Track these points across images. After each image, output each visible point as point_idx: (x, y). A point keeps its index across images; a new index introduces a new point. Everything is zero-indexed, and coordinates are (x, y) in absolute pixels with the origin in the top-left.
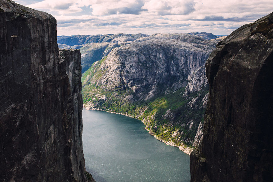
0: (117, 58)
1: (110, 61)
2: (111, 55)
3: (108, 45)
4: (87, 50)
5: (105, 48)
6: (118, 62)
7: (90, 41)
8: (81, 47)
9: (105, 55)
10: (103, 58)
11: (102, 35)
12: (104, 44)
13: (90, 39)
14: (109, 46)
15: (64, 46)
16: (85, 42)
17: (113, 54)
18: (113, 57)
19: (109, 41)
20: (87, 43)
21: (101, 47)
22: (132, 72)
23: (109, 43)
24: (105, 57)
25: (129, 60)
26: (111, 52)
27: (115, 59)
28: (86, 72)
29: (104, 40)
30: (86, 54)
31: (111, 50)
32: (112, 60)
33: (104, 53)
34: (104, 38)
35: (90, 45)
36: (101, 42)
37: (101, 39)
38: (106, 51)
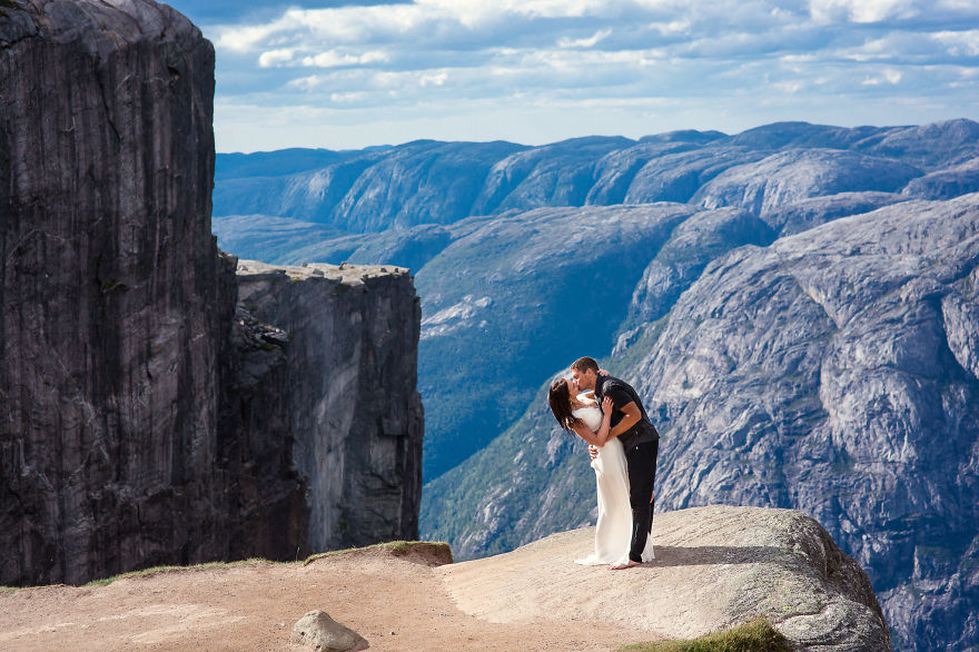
0: (751, 336)
1: (691, 365)
2: (701, 311)
3: (671, 225)
4: (495, 273)
5: (649, 245)
6: (755, 368)
7: (522, 192)
8: (445, 241)
9: (646, 308)
10: (630, 342)
11: (621, 143)
12: (641, 215)
13: (520, 174)
14: (686, 235)
15: (300, 232)
16: (478, 205)
17: (718, 303)
18: (714, 331)
19: (686, 189)
20: (492, 207)
21: (616, 240)
22: (885, 462)
23: (682, 208)
24: (650, 329)
25: (859, 354)
26: (694, 287)
27: (733, 343)
28: (484, 455)
29: (639, 185)
30: (483, 302)
31: (700, 269)
32: (705, 351)
33: (641, 298)
34: (640, 163)
35: (515, 230)
36: (616, 196)
37: (611, 177)
38: (655, 278)
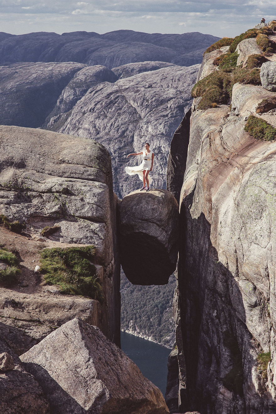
0: (106, 120)
1: (81, 131)
2: (85, 109)
3: (74, 72)
5: (64, 80)
6: (107, 134)
7: (11, 55)
9: (63, 107)
12: (61, 67)
14: (80, 76)
17: (92, 106)
18: (91, 117)
19: (81, 57)
21: (51, 77)
22: (159, 174)
23: (79, 65)
24: (64, 116)
25: (150, 129)
26: (83, 99)
27: (98, 123)
29: (61, 54)
31: (85, 91)
32: (86, 126)
33: (60, 102)
34: (62, 45)
35: (8, 71)
36: (51, 58)
37: (49, 50)
38: (67, 94)
